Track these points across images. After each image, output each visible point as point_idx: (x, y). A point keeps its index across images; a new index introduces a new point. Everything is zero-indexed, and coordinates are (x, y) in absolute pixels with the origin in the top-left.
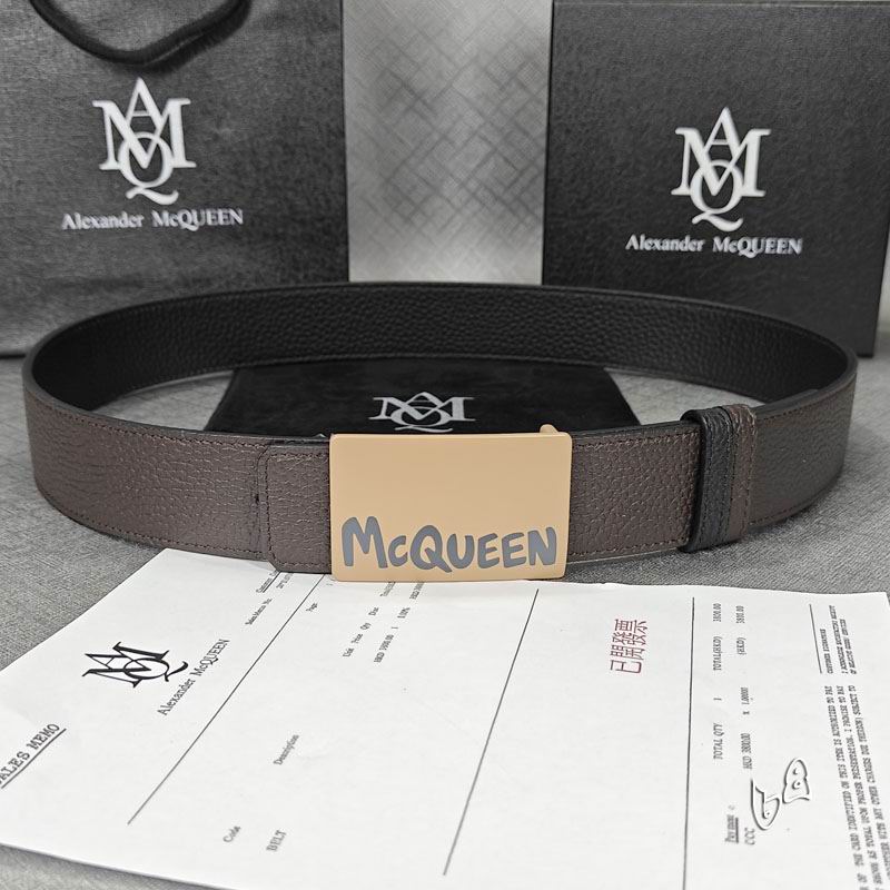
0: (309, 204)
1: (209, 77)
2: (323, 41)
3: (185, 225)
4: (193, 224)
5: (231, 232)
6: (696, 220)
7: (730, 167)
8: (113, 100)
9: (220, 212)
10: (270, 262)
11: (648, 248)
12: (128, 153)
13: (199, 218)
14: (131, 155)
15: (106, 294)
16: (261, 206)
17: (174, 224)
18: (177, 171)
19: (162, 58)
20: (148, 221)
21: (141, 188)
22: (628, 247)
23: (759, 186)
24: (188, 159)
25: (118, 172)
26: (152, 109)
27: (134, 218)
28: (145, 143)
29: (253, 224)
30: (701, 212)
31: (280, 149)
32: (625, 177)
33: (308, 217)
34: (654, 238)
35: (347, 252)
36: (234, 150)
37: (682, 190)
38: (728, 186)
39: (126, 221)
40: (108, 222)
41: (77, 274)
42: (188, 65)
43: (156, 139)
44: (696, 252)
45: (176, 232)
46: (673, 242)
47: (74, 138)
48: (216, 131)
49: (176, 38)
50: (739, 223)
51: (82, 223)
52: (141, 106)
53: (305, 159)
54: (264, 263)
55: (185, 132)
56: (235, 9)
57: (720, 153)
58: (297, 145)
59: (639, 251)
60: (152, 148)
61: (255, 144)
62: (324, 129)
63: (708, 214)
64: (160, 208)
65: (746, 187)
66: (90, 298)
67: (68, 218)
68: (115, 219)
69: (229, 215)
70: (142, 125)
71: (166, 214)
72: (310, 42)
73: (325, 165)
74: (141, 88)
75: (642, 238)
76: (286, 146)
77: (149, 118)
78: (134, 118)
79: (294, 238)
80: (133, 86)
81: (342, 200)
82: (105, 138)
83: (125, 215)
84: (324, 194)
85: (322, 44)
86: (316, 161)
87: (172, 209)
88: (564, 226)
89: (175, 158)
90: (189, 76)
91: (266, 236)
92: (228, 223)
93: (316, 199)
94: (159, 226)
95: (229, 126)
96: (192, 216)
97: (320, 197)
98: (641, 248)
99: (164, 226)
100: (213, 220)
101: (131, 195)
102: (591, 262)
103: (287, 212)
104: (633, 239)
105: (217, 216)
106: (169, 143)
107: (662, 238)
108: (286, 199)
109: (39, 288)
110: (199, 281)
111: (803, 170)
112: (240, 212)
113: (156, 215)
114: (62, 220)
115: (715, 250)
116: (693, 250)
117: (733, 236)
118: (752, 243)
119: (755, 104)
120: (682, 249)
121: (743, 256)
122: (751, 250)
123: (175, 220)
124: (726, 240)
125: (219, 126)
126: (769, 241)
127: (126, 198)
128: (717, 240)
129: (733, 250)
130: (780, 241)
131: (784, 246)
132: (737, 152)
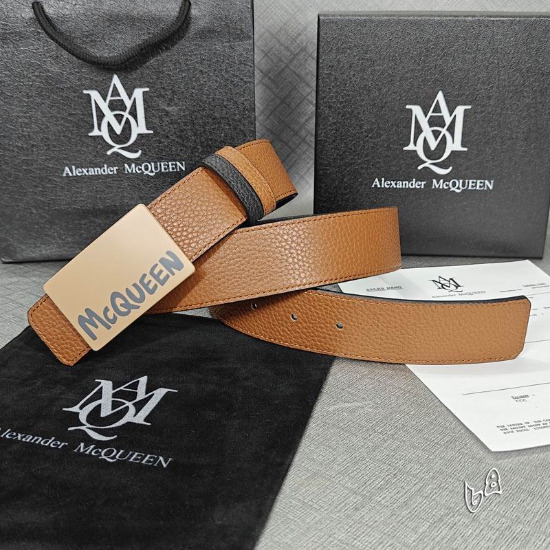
2: (241, 46)
3: (146, 172)
4: (151, 171)
5: (177, 176)
6: (420, 168)
8: (97, 90)
9: (170, 164)
11: (387, 186)
12: (107, 124)
13: (156, 168)
14: (109, 125)
15: (93, 219)
17: (139, 172)
18: (140, 136)
20: (121, 170)
21: (117, 148)
22: (373, 186)
23: (463, 145)
24: (148, 128)
25: (101, 137)
26: (123, 95)
27: (112, 169)
28: (119, 118)
30: (424, 162)
34: (390, 180)
36: (179, 121)
37: (411, 147)
39: (107, 170)
40: (94, 171)
43: (126, 115)
44: (420, 188)
45: (140, 177)
46: (404, 183)
47: (70, 115)
48: (167, 109)
51: (76, 172)
52: (115, 92)
55: (145, 109)
57: (436, 122)
59: (381, 188)
60: (124, 121)
61: (193, 117)
63: (428, 163)
64: (129, 161)
65: (455, 145)
67: (67, 169)
68: (99, 169)
69: (176, 165)
70: (117, 105)
71: (133, 165)
72: (232, 47)
74: (116, 80)
75: (383, 180)
78: (111, 101)
80: (111, 79)
82: (91, 114)
83: (105, 166)
87: (137, 162)
89: (139, 128)
92: (175, 170)
94: (128, 173)
95: (175, 105)
96: (151, 166)
98: (383, 186)
99: (132, 173)
100: (165, 168)
101: (109, 153)
104: (376, 181)
105: (168, 165)
106: (135, 117)
107: (396, 180)
109: (47, 216)
112: (183, 163)
113: (126, 165)
114: (63, 170)
115: (433, 187)
116: (418, 187)
117: (446, 178)
118: (459, 183)
119: (461, 87)
120: (411, 187)
121: (453, 191)
122: (458, 188)
123: (139, 169)
124: (442, 181)
125: (169, 105)
126: (471, 181)
127: (106, 155)
128: (434, 181)
129: (446, 188)
130: (478, 181)
131: (482, 185)
132: (448, 120)
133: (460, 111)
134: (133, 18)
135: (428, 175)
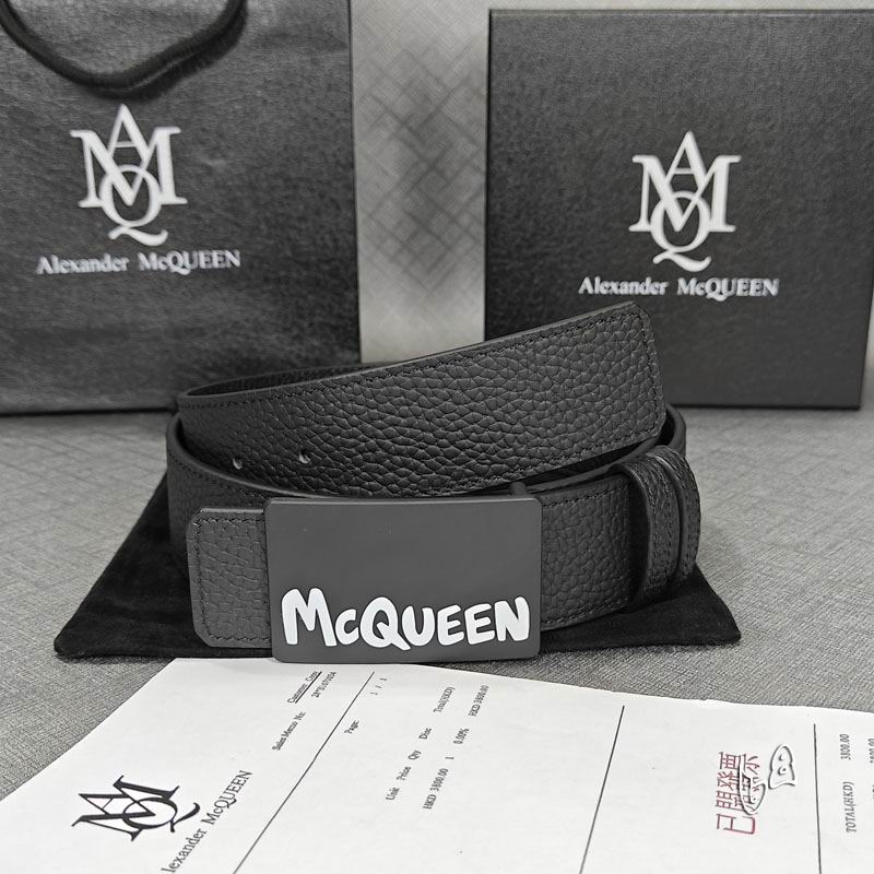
0: (314, 244)
1: (202, 102)
2: (330, 60)
3: (175, 269)
4: (184, 267)
5: (226, 275)
6: (657, 260)
7: (696, 199)
8: (93, 130)
9: (215, 254)
10: (271, 309)
11: (604, 292)
12: (110, 189)
13: (191, 261)
14: (114, 190)
16: (260, 247)
17: (163, 267)
18: (166, 208)
19: (147, 81)
20: (133, 265)
21: (126, 228)
22: (581, 291)
23: (728, 221)
24: (178, 195)
25: (100, 210)
26: (137, 139)
27: (118, 261)
28: (130, 177)
29: (251, 267)
30: (662, 250)
31: (280, 182)
32: (577, 211)
33: (313, 259)
34: (609, 281)
35: (357, 297)
36: (230, 183)
37: (641, 226)
38: (694, 221)
39: (109, 264)
40: (89, 266)
41: (54, 324)
42: (176, 89)
43: (142, 172)
44: (659, 295)
45: (165, 276)
46: (632, 284)
47: (51, 171)
48: (209, 163)
49: (163, 59)
50: (707, 261)
51: (59, 267)
52: (124, 136)
53: (308, 194)
54: (264, 311)
55: (175, 164)
56: (229, 26)
57: (683, 184)
58: (301, 179)
59: (594, 294)
60: (138, 183)
61: (253, 177)
62: (331, 160)
63: (671, 253)
64: (147, 250)
65: (714, 221)
66: (70, 350)
67: (44, 262)
68: (96, 262)
69: (224, 256)
70: (126, 156)
71: (153, 256)
72: (314, 62)
73: (332, 200)
74: (125, 116)
75: (597, 280)
76: (287, 180)
77: (134, 149)
78: (117, 149)
79: (298, 282)
80: (115, 114)
81: (351, 237)
82: (84, 172)
83: (108, 257)
84: (331, 232)
85: (328, 65)
86: (322, 196)
87: (161, 250)
88: (507, 268)
89: (164, 194)
90: (178, 101)
91: (267, 280)
92: (223, 266)
93: (322, 239)
94: (146, 270)
95: (224, 156)
96: (184, 258)
97: (327, 237)
98: (597, 291)
99: (152, 270)
100: (206, 263)
101: (114, 235)
102: (540, 308)
103: (289, 254)
104: (587, 281)
105: (211, 258)
106: (156, 176)
107: (619, 280)
108: (289, 239)
110: (191, 330)
111: (779, 201)
112: (237, 253)
113: (142, 257)
114: (37, 263)
115: (679, 292)
116: (654, 292)
117: (701, 277)
118: (722, 285)
119: (722, 126)
120: (643, 292)
121: (712, 299)
122: (721, 293)
123: (164, 263)
124: (693, 281)
125: (212, 157)
126: (740, 282)
127: (109, 239)
128: (681, 282)
129: (700, 293)
130: (753, 282)
131: (758, 287)
132: (702, 182)
133: (722, 165)
134: (154, 15)
135: (670, 272)
